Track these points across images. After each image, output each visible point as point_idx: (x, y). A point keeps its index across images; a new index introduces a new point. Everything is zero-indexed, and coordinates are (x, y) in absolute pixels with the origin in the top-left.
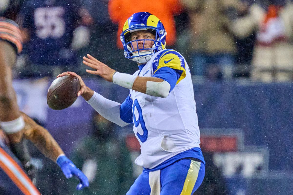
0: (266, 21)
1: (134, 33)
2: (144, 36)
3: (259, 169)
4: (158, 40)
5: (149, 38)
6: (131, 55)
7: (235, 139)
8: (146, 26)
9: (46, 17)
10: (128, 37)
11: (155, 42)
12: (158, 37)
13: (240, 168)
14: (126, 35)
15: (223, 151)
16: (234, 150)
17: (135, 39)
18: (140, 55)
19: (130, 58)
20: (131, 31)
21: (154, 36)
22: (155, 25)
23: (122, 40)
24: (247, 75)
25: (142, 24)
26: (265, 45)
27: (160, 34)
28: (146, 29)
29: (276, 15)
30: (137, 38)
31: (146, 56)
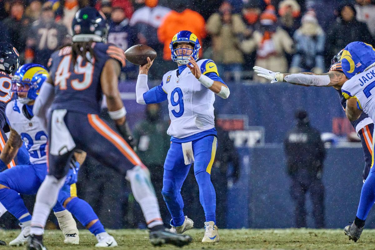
0: (263, 42)
1: (180, 44)
2: (186, 47)
3: (258, 141)
4: (195, 51)
5: (189, 48)
6: (176, 58)
7: (243, 121)
8: (189, 40)
9: (115, 39)
10: (175, 46)
11: (193, 52)
12: (196, 49)
13: (246, 141)
14: (174, 44)
15: (234, 130)
16: (242, 129)
17: (180, 48)
18: (183, 58)
19: (174, 60)
20: (178, 42)
21: (193, 48)
22: (195, 40)
23: (170, 47)
24: (251, 78)
25: (187, 39)
26: (262, 58)
27: (197, 47)
28: (189, 42)
29: (270, 38)
30: (181, 47)
31: (186, 60)
